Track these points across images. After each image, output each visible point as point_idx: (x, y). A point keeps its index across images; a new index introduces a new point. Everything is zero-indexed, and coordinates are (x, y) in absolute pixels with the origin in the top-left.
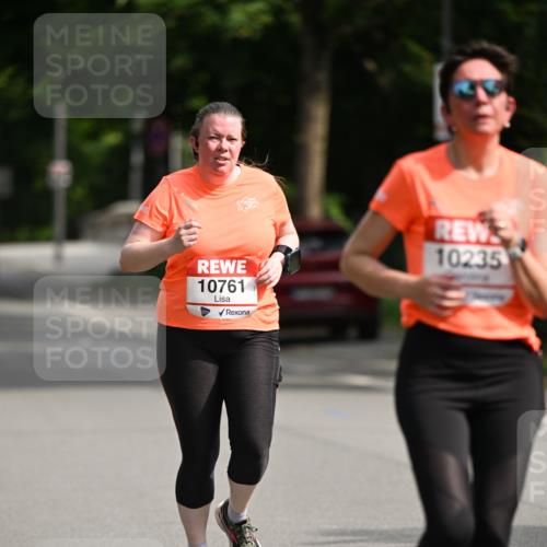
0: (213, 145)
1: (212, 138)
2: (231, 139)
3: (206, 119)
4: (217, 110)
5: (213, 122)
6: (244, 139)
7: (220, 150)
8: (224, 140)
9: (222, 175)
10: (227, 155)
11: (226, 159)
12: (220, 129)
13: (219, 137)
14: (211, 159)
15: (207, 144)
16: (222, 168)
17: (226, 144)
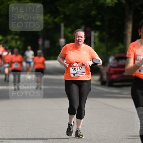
0: (77, 38)
1: (77, 37)
2: (81, 37)
3: (76, 33)
4: (78, 31)
5: (77, 34)
6: (85, 37)
7: (79, 40)
8: (80, 37)
9: (80, 45)
10: (81, 41)
11: (80, 42)
12: (79, 35)
13: (79, 37)
14: (77, 42)
15: (76, 39)
16: (80, 44)
17: (80, 38)
